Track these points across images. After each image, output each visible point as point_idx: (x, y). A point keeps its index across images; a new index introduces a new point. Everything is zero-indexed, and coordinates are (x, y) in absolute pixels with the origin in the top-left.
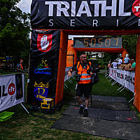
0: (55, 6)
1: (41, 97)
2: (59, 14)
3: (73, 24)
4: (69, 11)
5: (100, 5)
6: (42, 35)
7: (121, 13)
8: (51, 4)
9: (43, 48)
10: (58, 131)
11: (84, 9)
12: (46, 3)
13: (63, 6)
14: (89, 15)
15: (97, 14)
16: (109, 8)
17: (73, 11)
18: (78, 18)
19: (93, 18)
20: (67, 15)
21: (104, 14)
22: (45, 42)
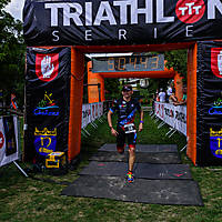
0: (60, 11)
2: (66, 23)
3: (89, 37)
4: (82, 17)
5: (129, 7)
7: (160, 18)
8: (54, 8)
9: (45, 75)
11: (105, 14)
12: (47, 6)
13: (73, 10)
14: (113, 22)
15: (124, 21)
16: (141, 11)
17: (88, 17)
18: (96, 27)
19: (119, 26)
20: (79, 23)
21: (134, 21)
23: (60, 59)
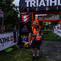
0: (29, 2)
1: (24, 42)
2: (31, 6)
3: (37, 10)
6: (24, 15)
9: (25, 21)
11: (42, 3)
13: (33, 2)
14: (44, 5)
15: (48, 5)
16: (53, 2)
17: (37, 4)
19: (46, 7)
20: (34, 6)
21: (51, 5)
22: (25, 18)
23: (29, 16)
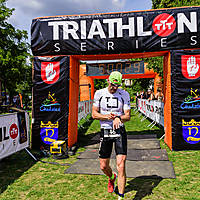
0: (61, 27)
2: (66, 37)
3: (84, 48)
4: (79, 32)
5: (115, 24)
6: (46, 63)
7: (141, 32)
8: (55, 25)
10: (73, 176)
11: (96, 30)
12: (50, 24)
13: (71, 27)
14: (103, 36)
15: (112, 35)
16: (125, 27)
17: (83, 33)
18: (90, 40)
19: (108, 39)
20: (76, 37)
21: (120, 35)
23: (61, 66)
